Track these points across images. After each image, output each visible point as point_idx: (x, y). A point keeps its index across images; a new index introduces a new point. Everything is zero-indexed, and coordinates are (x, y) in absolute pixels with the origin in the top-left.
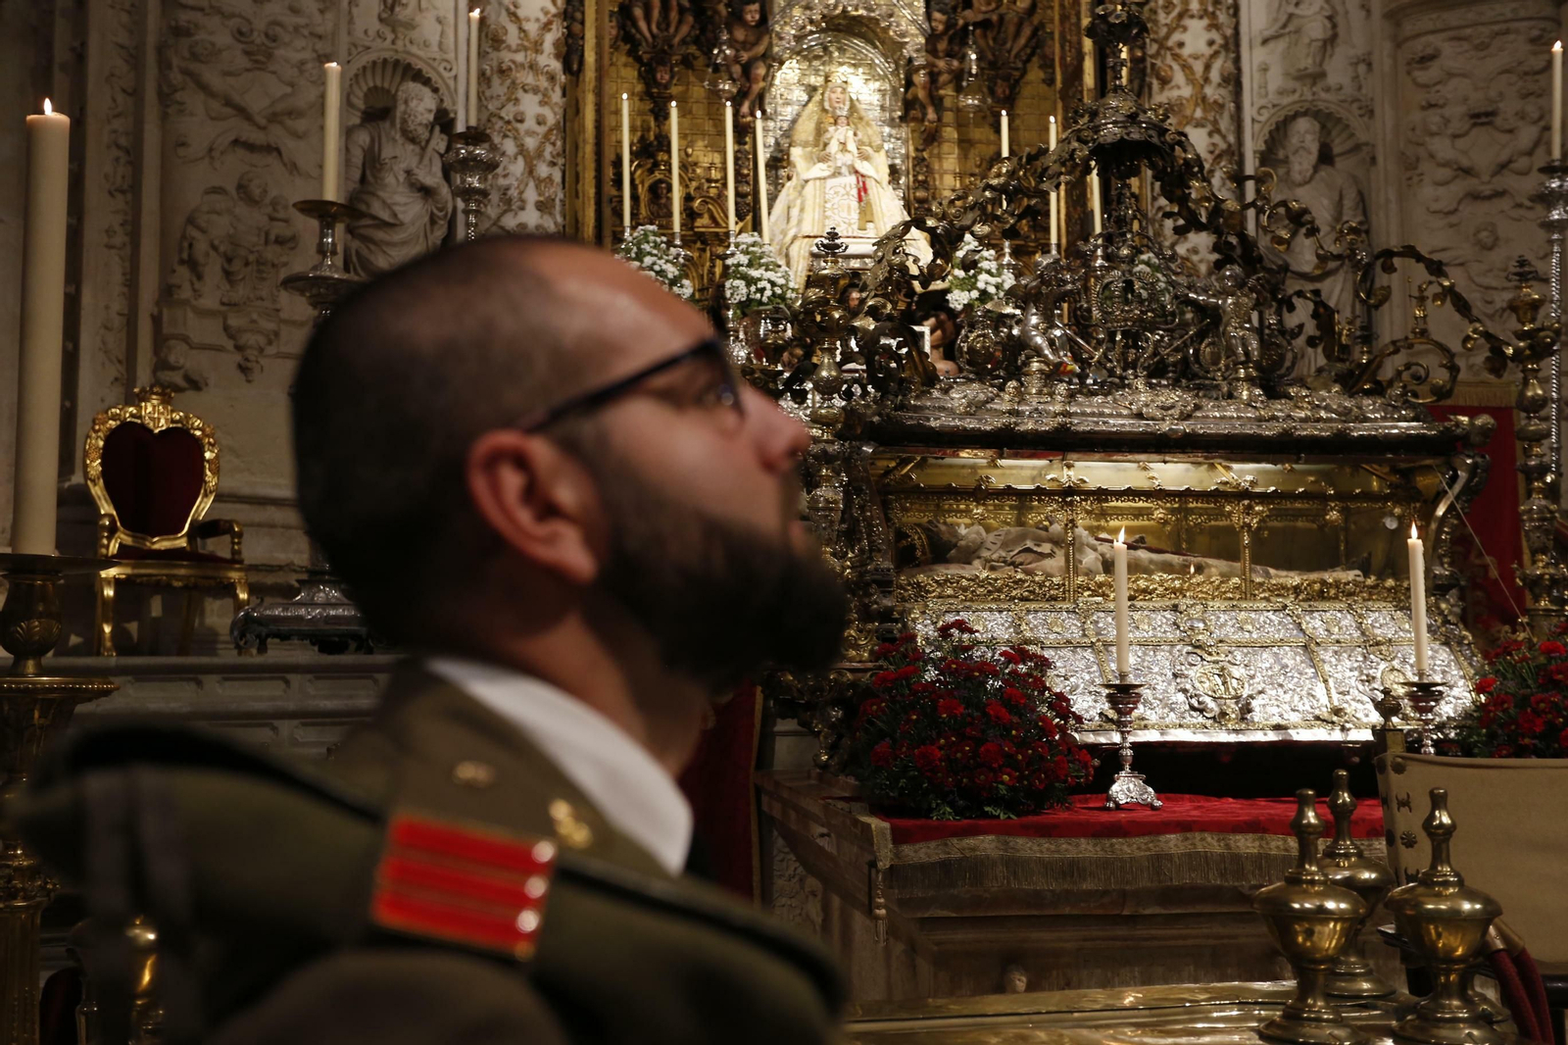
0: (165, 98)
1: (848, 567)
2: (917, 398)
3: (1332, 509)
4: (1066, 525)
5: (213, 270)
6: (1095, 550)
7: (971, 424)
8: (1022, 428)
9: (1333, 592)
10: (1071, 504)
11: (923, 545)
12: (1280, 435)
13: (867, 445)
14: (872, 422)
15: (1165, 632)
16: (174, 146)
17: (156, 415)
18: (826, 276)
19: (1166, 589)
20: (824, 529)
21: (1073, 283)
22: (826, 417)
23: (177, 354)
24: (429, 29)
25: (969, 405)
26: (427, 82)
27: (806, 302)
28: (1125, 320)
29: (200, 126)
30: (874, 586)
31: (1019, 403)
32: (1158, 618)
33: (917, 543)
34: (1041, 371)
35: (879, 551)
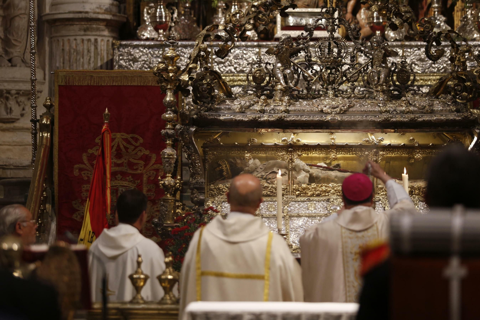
1: (178, 183)
2: (218, 104)
3: (418, 153)
4: (289, 161)
6: (308, 172)
7: (239, 117)
8: (262, 119)
9: (417, 191)
10: (291, 152)
11: (227, 170)
12: (384, 121)
13: (193, 127)
14: (193, 118)
15: (321, 211)
18: (168, 56)
19: (335, 191)
20: (167, 166)
21: (303, 44)
22: (167, 118)
25: (241, 107)
27: (159, 69)
28: (327, 62)
30: (195, 190)
31: (265, 106)
32: (319, 205)
33: (224, 168)
34: (281, 90)
35: (199, 174)
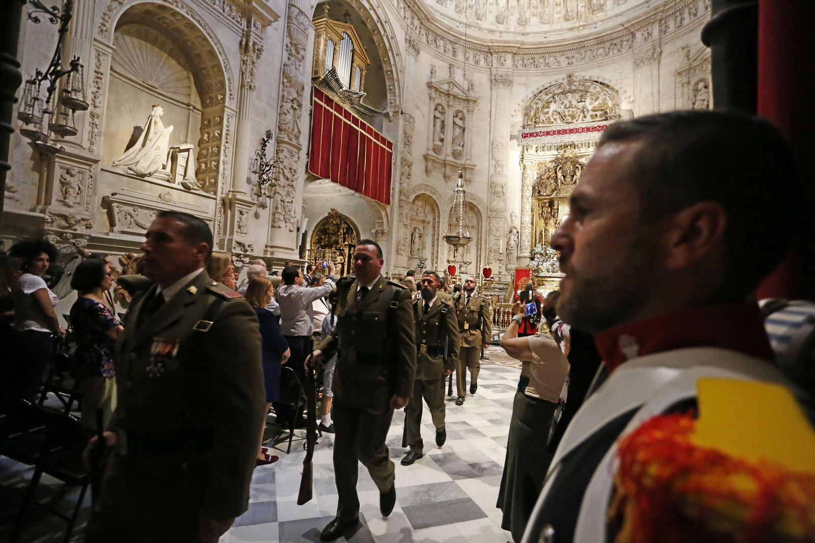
0: (489, 235)
5: (493, 252)
16: (490, 240)
17: (488, 267)
23: (490, 260)
24: (516, 222)
26: (515, 228)
29: (492, 238)
